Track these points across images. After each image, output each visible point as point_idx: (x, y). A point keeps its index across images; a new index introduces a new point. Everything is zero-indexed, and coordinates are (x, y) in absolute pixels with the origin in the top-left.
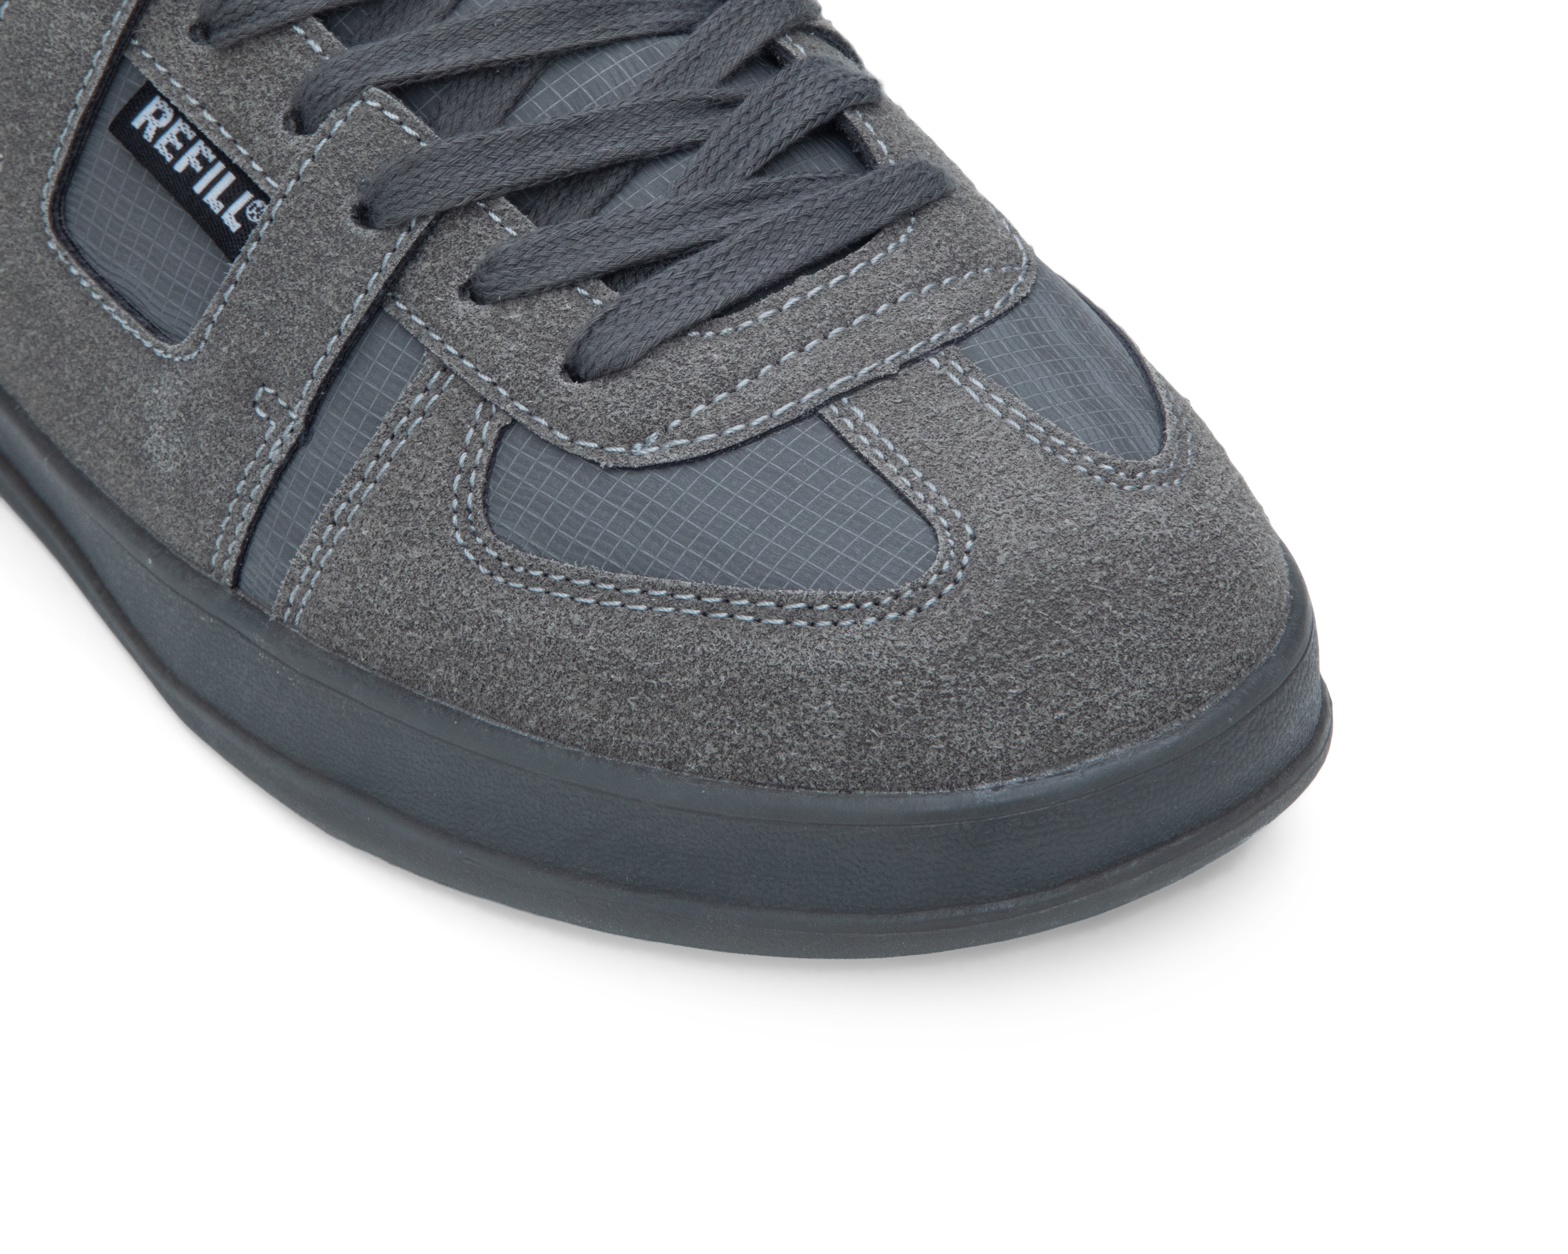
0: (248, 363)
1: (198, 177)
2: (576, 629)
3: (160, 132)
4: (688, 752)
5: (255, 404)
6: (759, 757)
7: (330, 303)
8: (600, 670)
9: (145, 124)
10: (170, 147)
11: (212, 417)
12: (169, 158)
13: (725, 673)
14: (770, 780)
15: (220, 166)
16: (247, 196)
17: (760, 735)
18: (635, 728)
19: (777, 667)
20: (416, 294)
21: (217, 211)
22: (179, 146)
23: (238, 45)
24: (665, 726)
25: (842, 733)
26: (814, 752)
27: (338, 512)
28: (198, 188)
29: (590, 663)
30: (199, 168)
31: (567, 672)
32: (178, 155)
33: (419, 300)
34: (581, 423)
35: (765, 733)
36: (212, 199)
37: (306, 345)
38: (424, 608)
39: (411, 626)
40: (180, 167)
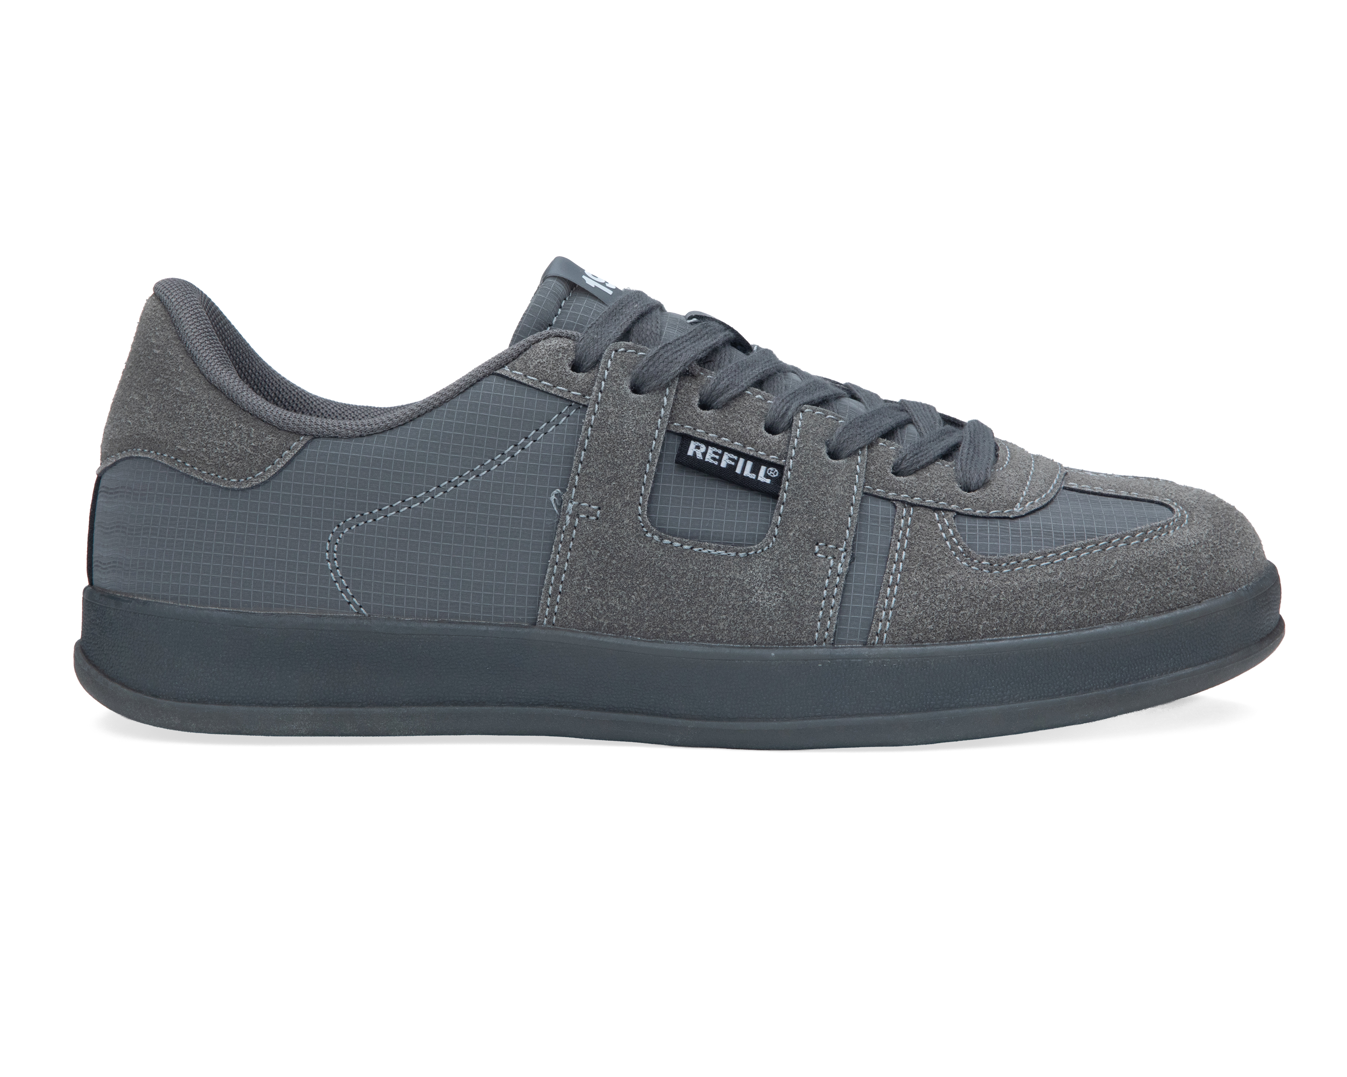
0: (807, 535)
1: (735, 467)
2: (1050, 575)
3: (704, 454)
4: (1127, 608)
5: (816, 554)
6: (1159, 598)
7: (842, 493)
8: (1071, 587)
9: (695, 453)
10: (714, 459)
11: (796, 567)
12: (716, 463)
13: (1132, 567)
14: (1165, 608)
15: (742, 461)
16: (763, 469)
17: (1157, 588)
18: (1099, 606)
19: (1152, 556)
20: (875, 480)
21: (754, 478)
22: (717, 457)
23: (726, 404)
24: (1112, 600)
25: (1191, 576)
26: (1182, 588)
27: (891, 580)
28: (738, 470)
29: (1065, 586)
30: (733, 463)
31: (1055, 596)
32: (720, 461)
33: (878, 482)
34: (989, 505)
35: (1159, 586)
36: (747, 473)
37: (838, 515)
38: (966, 597)
39: (961, 608)
40: (723, 465)
